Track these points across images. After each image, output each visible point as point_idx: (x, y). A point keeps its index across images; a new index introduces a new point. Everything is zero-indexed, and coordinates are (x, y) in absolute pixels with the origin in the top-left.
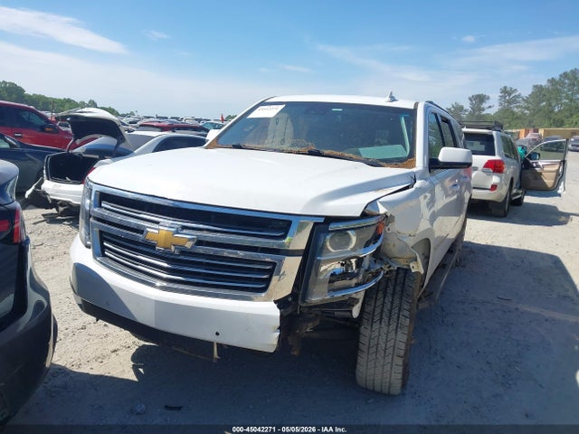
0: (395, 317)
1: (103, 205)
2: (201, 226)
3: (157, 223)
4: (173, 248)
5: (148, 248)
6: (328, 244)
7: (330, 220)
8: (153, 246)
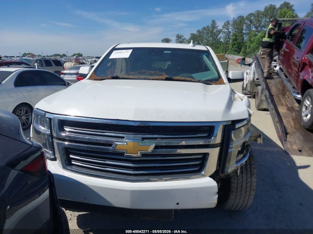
0: (249, 169)
1: (66, 129)
2: (156, 136)
3: (123, 137)
4: (139, 152)
5: (119, 156)
6: (233, 135)
7: (234, 122)
8: (122, 154)
